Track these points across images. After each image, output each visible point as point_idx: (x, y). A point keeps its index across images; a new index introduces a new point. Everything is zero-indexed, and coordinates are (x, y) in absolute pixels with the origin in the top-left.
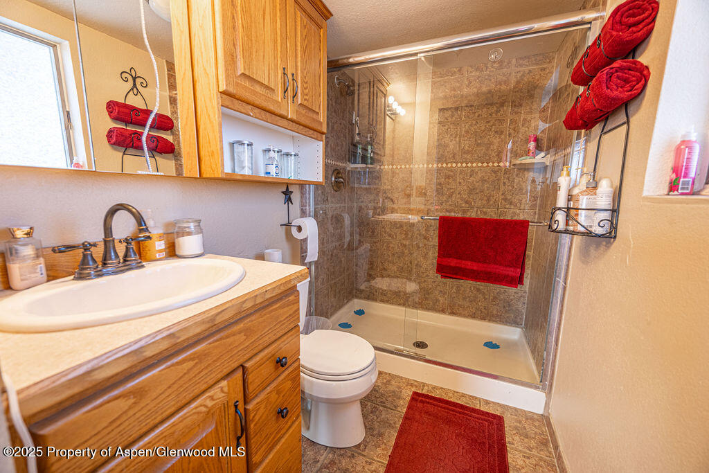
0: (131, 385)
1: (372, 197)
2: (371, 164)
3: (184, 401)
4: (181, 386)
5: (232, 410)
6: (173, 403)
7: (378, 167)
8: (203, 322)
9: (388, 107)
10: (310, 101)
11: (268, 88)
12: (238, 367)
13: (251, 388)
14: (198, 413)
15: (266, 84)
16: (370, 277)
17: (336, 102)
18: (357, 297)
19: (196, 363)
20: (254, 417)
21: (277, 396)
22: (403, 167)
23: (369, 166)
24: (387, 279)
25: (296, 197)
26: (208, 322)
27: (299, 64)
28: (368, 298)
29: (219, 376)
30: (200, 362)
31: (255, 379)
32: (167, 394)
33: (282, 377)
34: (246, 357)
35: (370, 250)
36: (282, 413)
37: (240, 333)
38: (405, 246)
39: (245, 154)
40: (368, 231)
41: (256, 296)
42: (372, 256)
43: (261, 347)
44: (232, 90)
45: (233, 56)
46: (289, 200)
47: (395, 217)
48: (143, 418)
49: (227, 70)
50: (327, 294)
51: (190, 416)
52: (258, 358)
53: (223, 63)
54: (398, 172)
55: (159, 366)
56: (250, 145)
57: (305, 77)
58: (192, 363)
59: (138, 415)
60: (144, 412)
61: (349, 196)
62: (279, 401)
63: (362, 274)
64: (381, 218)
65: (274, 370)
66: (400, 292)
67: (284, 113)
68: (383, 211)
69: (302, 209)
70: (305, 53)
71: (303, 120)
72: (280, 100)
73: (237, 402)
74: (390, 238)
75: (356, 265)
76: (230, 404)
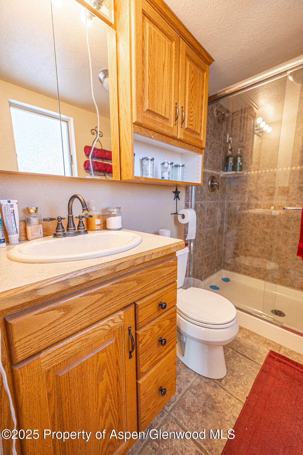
0: (62, 303)
1: (240, 196)
2: (240, 170)
3: (95, 320)
4: (93, 309)
5: (127, 332)
6: (88, 319)
7: (246, 173)
8: (108, 269)
9: (257, 126)
10: (194, 125)
11: (164, 118)
12: (131, 304)
13: (140, 320)
14: (104, 329)
15: (163, 115)
16: (235, 255)
17: (214, 128)
18: (224, 268)
19: (103, 296)
20: (142, 340)
21: (159, 329)
22: (268, 171)
23: (238, 172)
24: (250, 258)
25: (182, 195)
26: (111, 269)
27: (187, 100)
28: (233, 270)
29: (119, 307)
30: (106, 295)
31: (143, 314)
32: (84, 312)
33: (163, 316)
34: (137, 298)
35: (236, 235)
36: (162, 342)
37: (133, 280)
38: (266, 233)
39: (149, 165)
40: (235, 221)
41: (145, 256)
42: (237, 239)
43: (148, 293)
44: (140, 121)
45: (142, 98)
46: (177, 197)
47: (258, 211)
48: (69, 325)
49: (137, 108)
50: (202, 264)
51: (99, 330)
52: (145, 300)
53: (136, 103)
54: (262, 175)
55: (80, 294)
56: (152, 160)
57: (191, 109)
58: (100, 296)
59: (66, 323)
60: (70, 321)
61: (221, 196)
62: (160, 333)
63: (229, 252)
64: (246, 211)
65: (156, 310)
66: (260, 268)
67: (175, 135)
68: (249, 206)
69: (186, 204)
70: (191, 91)
71: (188, 139)
72: (172, 126)
73: (131, 327)
74: (253, 227)
75: (225, 245)
76: (125, 327)
